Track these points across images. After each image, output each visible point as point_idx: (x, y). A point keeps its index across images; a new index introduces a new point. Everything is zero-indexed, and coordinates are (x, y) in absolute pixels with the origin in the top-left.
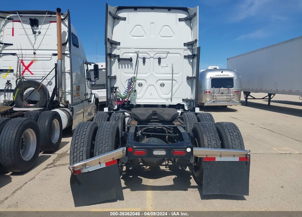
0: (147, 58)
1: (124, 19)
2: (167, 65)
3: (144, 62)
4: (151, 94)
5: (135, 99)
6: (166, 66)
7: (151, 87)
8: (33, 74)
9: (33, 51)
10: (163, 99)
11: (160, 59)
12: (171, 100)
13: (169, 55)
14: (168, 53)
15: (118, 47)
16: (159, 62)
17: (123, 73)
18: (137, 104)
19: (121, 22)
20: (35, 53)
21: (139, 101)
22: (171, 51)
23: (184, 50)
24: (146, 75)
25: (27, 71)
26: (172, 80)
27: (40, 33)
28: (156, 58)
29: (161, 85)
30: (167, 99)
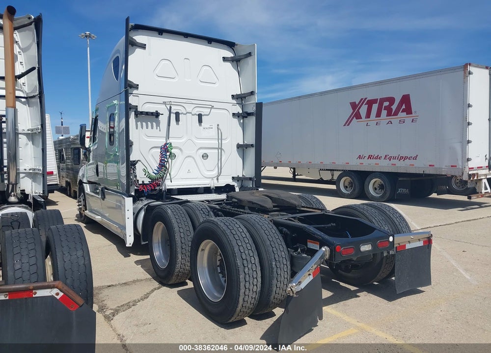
0: (182, 113)
1: (143, 46)
2: (211, 127)
3: (177, 120)
4: (189, 170)
7: (189, 159)
10: (206, 178)
11: (200, 116)
12: (217, 179)
13: (213, 110)
14: (212, 107)
15: (135, 92)
16: (200, 121)
17: (144, 137)
18: (168, 188)
19: (138, 51)
22: (216, 105)
23: (232, 105)
24: (181, 141)
28: (195, 114)
29: (203, 156)
30: (212, 178)
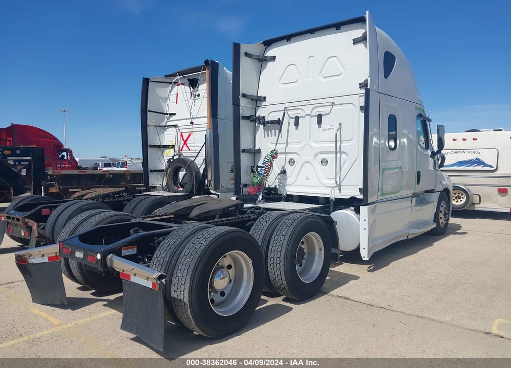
0: (301, 117)
1: (273, 58)
2: (332, 127)
3: (297, 124)
4: (307, 177)
5: (285, 186)
6: (330, 129)
7: (308, 165)
8: (190, 150)
9: (190, 121)
10: (326, 187)
11: (320, 117)
12: (340, 190)
13: (335, 107)
14: (333, 104)
15: (263, 104)
16: (319, 122)
17: (269, 144)
18: (288, 193)
19: (270, 64)
20: (192, 123)
21: (291, 190)
22: (337, 101)
23: (360, 96)
24: (299, 146)
25: (185, 146)
26: (336, 153)
27: (199, 95)
28: (315, 116)
29: (322, 162)
30: (333, 188)
